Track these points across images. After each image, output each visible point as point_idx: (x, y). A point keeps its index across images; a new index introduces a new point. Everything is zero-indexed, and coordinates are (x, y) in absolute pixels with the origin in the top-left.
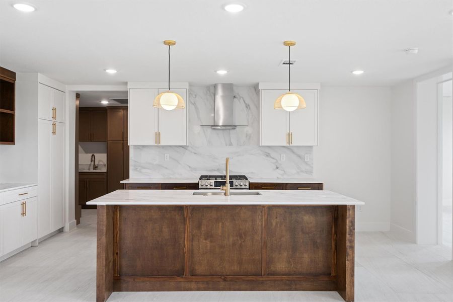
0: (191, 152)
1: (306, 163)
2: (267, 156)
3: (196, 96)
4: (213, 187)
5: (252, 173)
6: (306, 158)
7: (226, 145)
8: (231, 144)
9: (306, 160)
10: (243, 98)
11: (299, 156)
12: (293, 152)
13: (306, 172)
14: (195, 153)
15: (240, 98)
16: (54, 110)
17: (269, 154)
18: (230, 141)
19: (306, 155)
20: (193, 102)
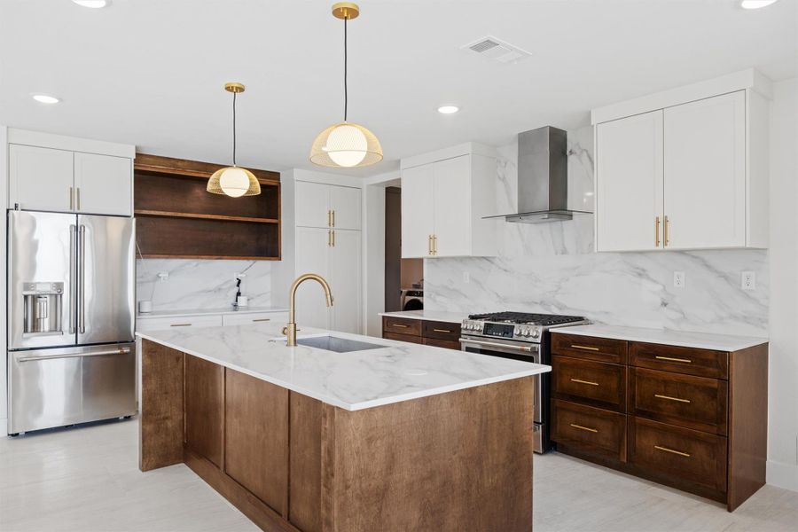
0: (500, 268)
1: (746, 296)
2: (640, 275)
3: (506, 164)
4: (482, 334)
5: (607, 313)
6: (744, 280)
7: (556, 254)
8: (564, 252)
9: (744, 287)
10: (587, 151)
11: (725, 277)
12: (708, 266)
13: (746, 319)
14: (505, 270)
15: (582, 152)
16: (332, 214)
17: (644, 270)
18: (563, 244)
19: (744, 274)
20: (501, 176)
